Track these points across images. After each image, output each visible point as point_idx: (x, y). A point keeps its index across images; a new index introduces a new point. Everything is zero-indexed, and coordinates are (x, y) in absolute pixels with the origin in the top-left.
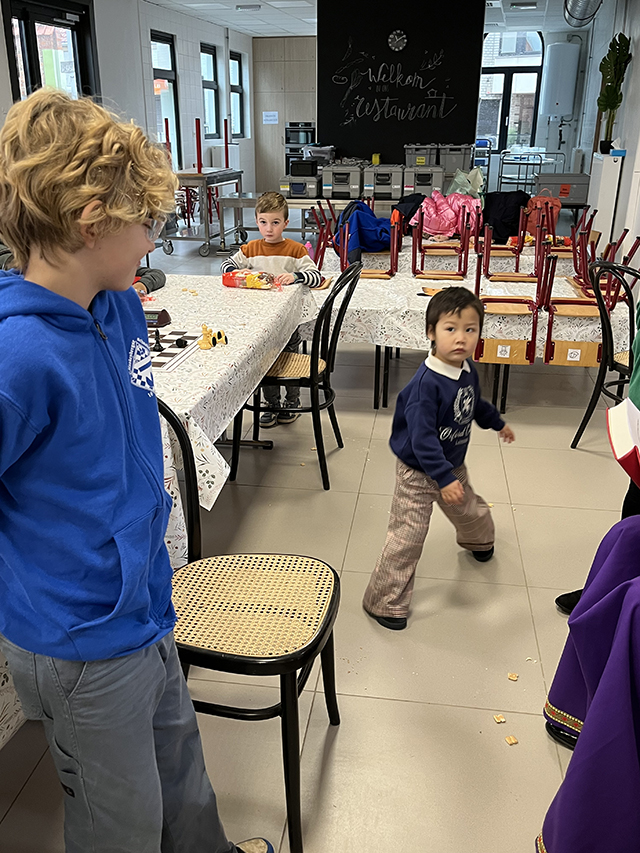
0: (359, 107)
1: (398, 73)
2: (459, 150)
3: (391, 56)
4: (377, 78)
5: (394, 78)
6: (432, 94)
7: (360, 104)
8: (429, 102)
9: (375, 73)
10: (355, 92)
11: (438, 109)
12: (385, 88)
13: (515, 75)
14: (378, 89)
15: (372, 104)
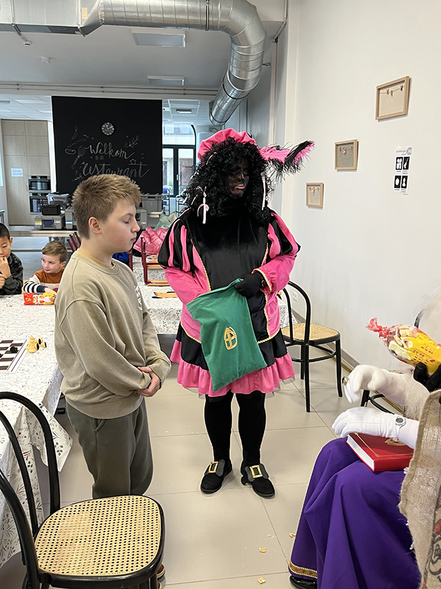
0: (85, 168)
1: (110, 149)
2: (154, 197)
3: (105, 138)
4: (95, 151)
5: (107, 151)
6: (133, 162)
7: (85, 167)
8: (132, 167)
9: (94, 148)
10: (81, 160)
11: (138, 171)
12: (102, 158)
13: (180, 150)
14: (97, 158)
15: (93, 167)
